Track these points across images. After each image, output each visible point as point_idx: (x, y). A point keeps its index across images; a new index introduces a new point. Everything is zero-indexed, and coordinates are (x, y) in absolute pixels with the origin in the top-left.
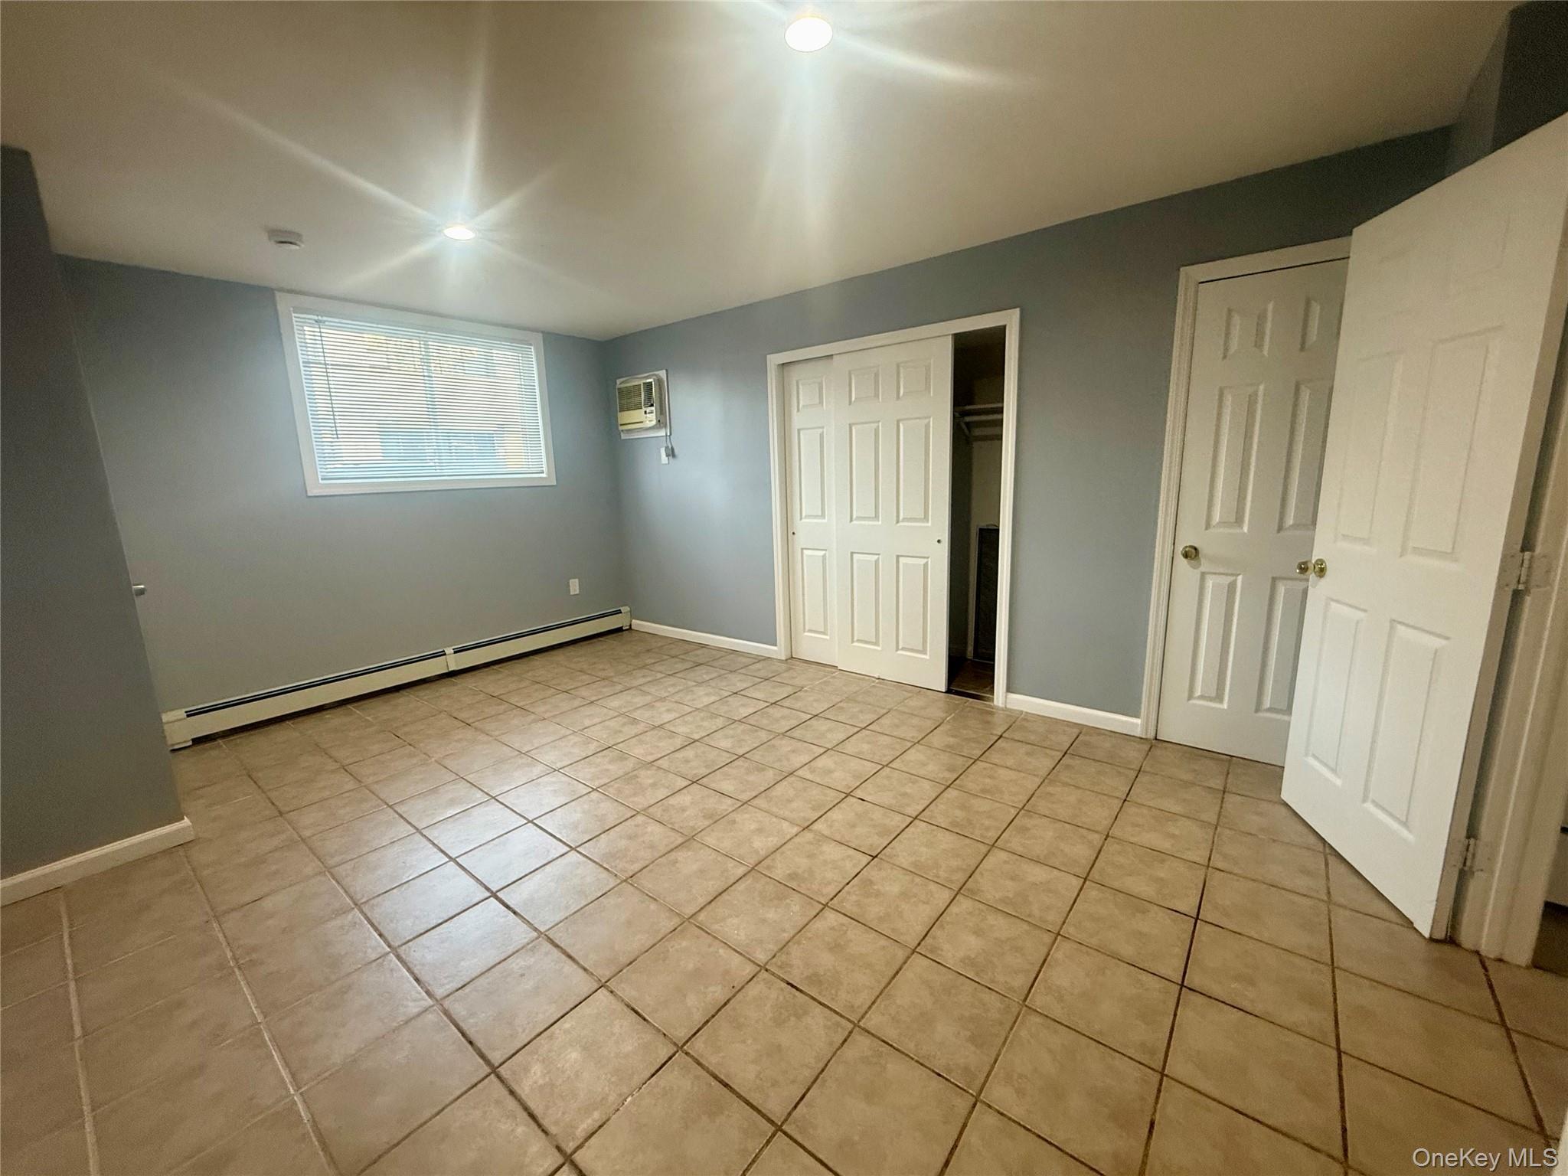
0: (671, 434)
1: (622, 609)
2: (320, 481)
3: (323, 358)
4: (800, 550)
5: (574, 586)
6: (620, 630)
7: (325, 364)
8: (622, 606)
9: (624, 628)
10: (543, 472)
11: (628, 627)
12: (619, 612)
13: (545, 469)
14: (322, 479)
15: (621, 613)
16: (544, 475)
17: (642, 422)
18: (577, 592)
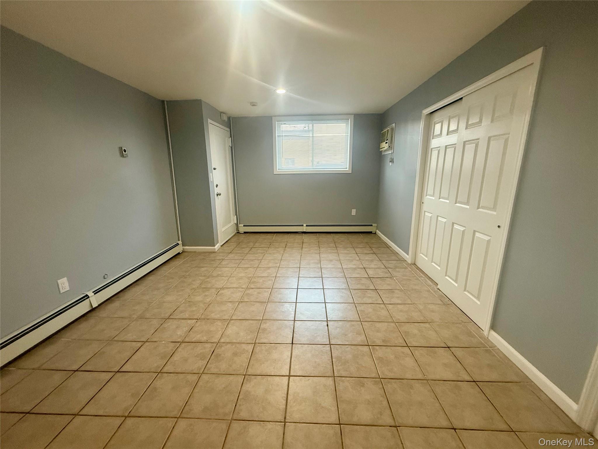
0: (393, 153)
1: (373, 225)
2: (278, 170)
3: (281, 134)
4: (424, 211)
5: (354, 212)
6: (371, 232)
7: (282, 136)
8: (373, 223)
9: (373, 232)
10: (347, 168)
11: (375, 232)
12: (372, 225)
13: (348, 167)
14: (278, 169)
15: (372, 226)
16: (348, 169)
17: (384, 147)
18: (355, 214)
